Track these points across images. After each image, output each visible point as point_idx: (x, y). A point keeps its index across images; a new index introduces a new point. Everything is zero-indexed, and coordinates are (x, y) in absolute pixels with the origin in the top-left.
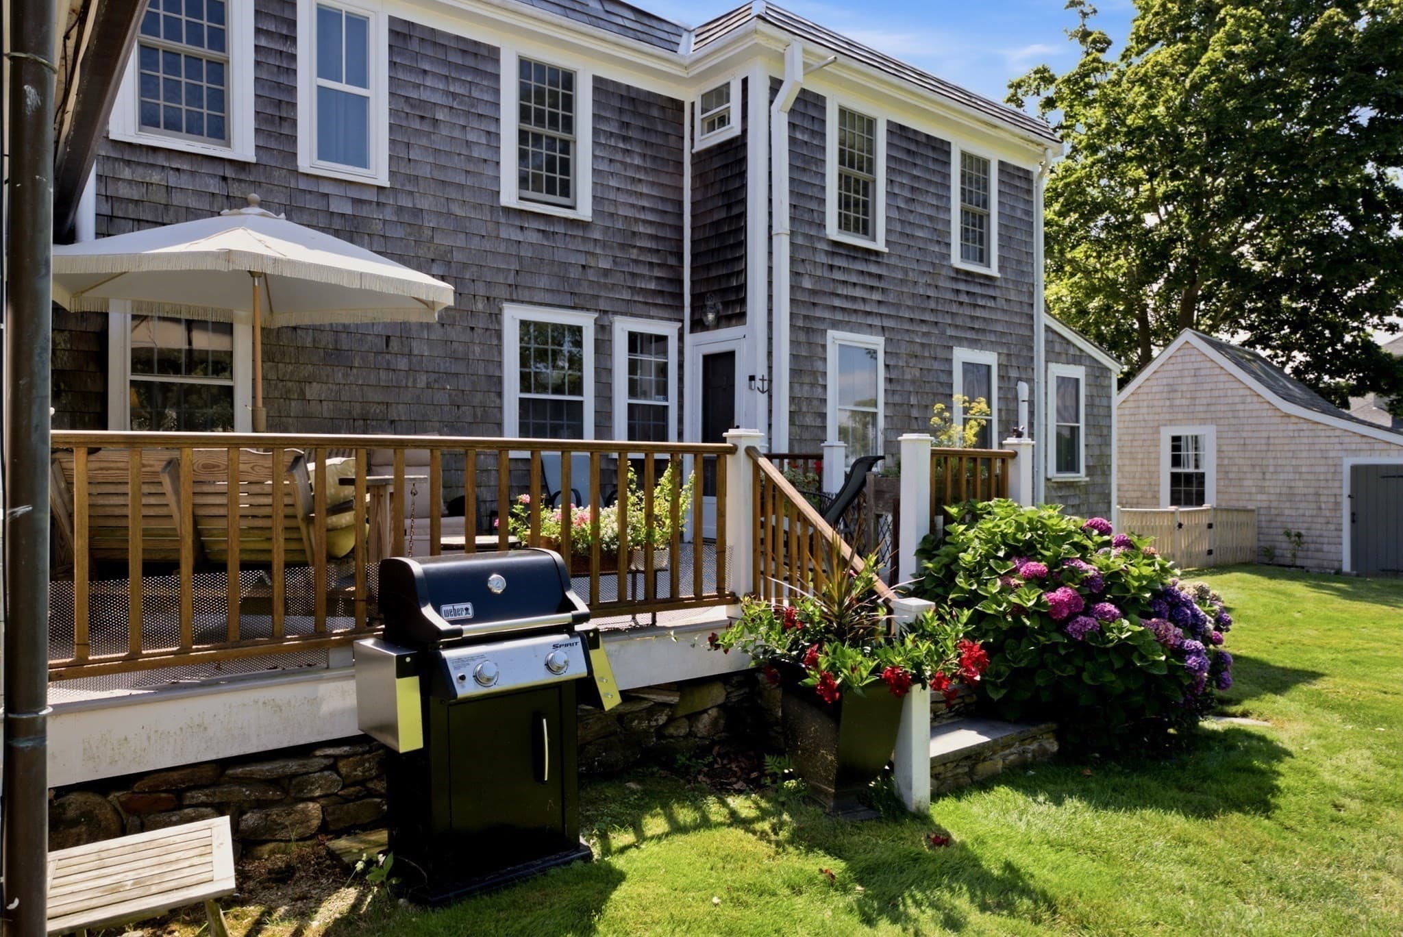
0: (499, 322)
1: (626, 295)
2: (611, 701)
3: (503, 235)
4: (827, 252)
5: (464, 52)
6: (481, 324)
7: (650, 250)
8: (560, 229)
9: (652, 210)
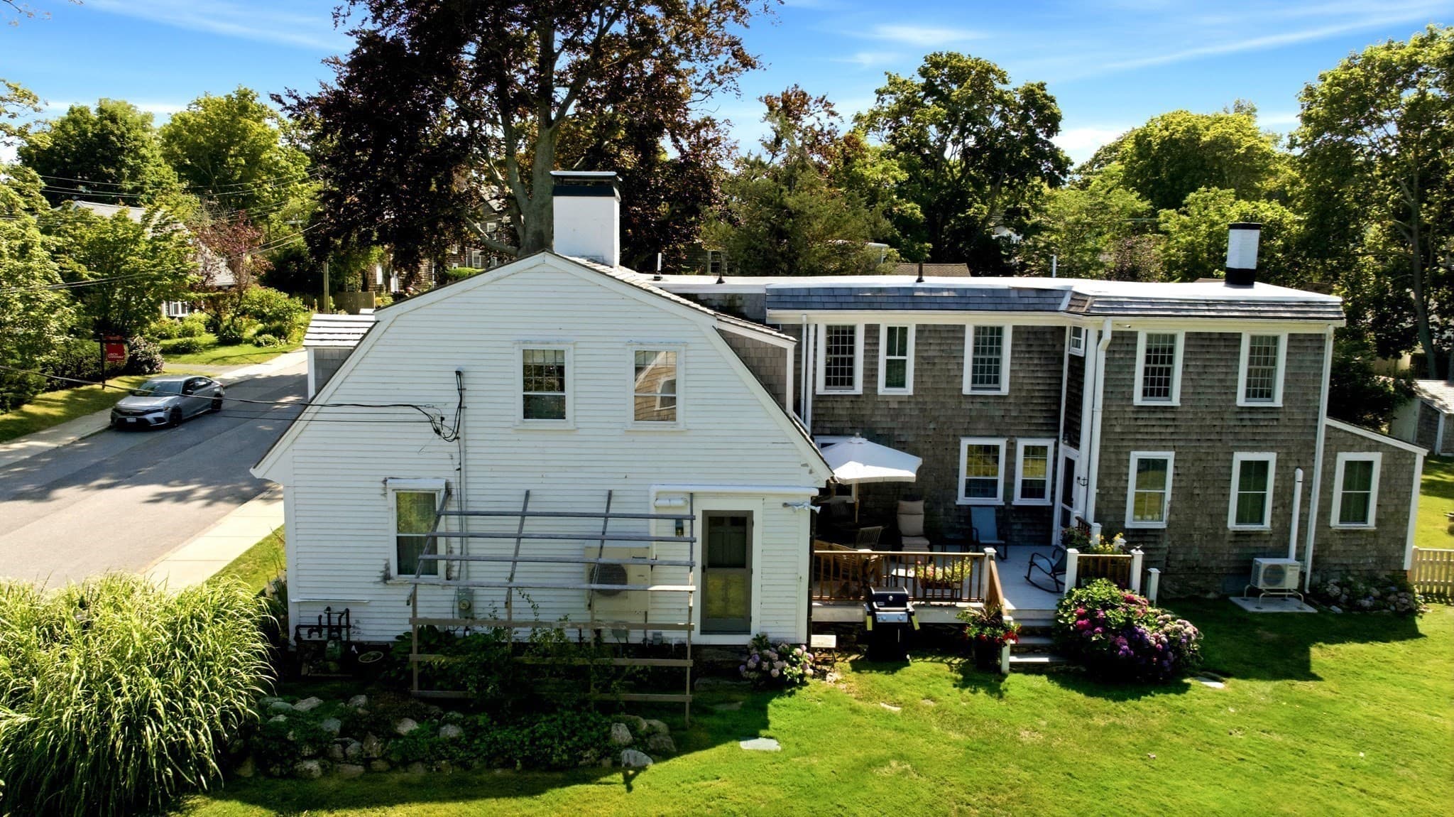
0: (959, 445)
1: (1025, 427)
2: (917, 627)
3: (963, 406)
4: (1133, 412)
5: (948, 331)
6: (950, 447)
7: (1041, 404)
8: (992, 401)
9: (1043, 384)
